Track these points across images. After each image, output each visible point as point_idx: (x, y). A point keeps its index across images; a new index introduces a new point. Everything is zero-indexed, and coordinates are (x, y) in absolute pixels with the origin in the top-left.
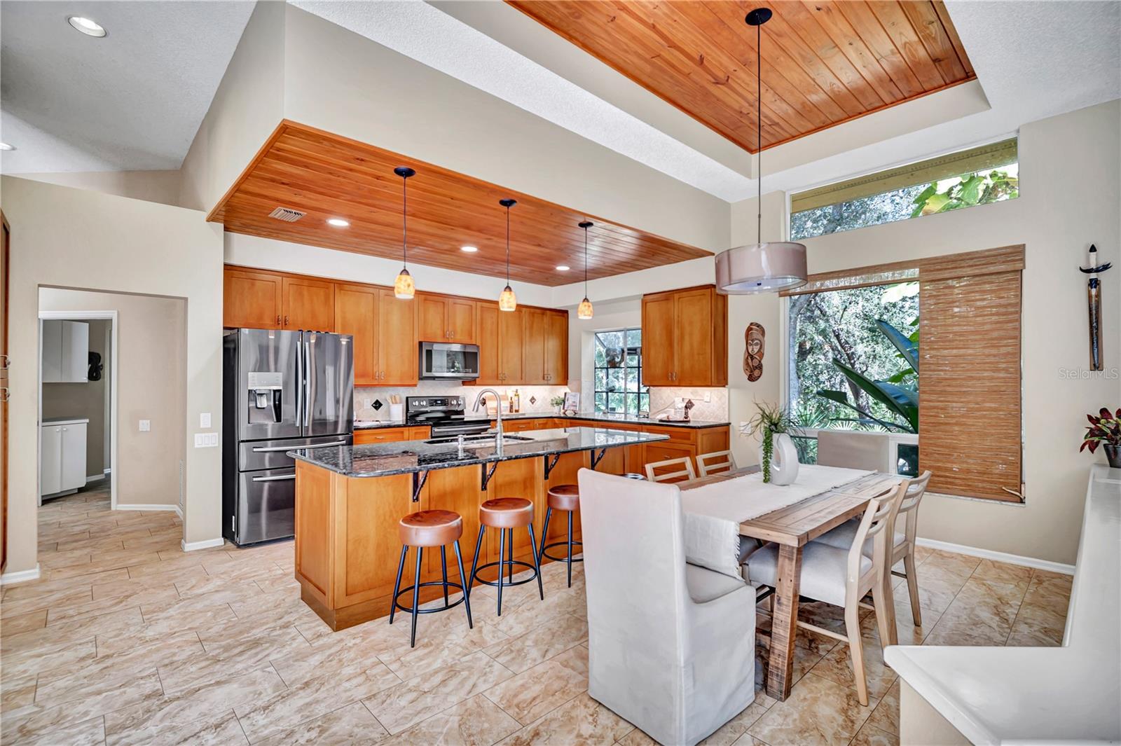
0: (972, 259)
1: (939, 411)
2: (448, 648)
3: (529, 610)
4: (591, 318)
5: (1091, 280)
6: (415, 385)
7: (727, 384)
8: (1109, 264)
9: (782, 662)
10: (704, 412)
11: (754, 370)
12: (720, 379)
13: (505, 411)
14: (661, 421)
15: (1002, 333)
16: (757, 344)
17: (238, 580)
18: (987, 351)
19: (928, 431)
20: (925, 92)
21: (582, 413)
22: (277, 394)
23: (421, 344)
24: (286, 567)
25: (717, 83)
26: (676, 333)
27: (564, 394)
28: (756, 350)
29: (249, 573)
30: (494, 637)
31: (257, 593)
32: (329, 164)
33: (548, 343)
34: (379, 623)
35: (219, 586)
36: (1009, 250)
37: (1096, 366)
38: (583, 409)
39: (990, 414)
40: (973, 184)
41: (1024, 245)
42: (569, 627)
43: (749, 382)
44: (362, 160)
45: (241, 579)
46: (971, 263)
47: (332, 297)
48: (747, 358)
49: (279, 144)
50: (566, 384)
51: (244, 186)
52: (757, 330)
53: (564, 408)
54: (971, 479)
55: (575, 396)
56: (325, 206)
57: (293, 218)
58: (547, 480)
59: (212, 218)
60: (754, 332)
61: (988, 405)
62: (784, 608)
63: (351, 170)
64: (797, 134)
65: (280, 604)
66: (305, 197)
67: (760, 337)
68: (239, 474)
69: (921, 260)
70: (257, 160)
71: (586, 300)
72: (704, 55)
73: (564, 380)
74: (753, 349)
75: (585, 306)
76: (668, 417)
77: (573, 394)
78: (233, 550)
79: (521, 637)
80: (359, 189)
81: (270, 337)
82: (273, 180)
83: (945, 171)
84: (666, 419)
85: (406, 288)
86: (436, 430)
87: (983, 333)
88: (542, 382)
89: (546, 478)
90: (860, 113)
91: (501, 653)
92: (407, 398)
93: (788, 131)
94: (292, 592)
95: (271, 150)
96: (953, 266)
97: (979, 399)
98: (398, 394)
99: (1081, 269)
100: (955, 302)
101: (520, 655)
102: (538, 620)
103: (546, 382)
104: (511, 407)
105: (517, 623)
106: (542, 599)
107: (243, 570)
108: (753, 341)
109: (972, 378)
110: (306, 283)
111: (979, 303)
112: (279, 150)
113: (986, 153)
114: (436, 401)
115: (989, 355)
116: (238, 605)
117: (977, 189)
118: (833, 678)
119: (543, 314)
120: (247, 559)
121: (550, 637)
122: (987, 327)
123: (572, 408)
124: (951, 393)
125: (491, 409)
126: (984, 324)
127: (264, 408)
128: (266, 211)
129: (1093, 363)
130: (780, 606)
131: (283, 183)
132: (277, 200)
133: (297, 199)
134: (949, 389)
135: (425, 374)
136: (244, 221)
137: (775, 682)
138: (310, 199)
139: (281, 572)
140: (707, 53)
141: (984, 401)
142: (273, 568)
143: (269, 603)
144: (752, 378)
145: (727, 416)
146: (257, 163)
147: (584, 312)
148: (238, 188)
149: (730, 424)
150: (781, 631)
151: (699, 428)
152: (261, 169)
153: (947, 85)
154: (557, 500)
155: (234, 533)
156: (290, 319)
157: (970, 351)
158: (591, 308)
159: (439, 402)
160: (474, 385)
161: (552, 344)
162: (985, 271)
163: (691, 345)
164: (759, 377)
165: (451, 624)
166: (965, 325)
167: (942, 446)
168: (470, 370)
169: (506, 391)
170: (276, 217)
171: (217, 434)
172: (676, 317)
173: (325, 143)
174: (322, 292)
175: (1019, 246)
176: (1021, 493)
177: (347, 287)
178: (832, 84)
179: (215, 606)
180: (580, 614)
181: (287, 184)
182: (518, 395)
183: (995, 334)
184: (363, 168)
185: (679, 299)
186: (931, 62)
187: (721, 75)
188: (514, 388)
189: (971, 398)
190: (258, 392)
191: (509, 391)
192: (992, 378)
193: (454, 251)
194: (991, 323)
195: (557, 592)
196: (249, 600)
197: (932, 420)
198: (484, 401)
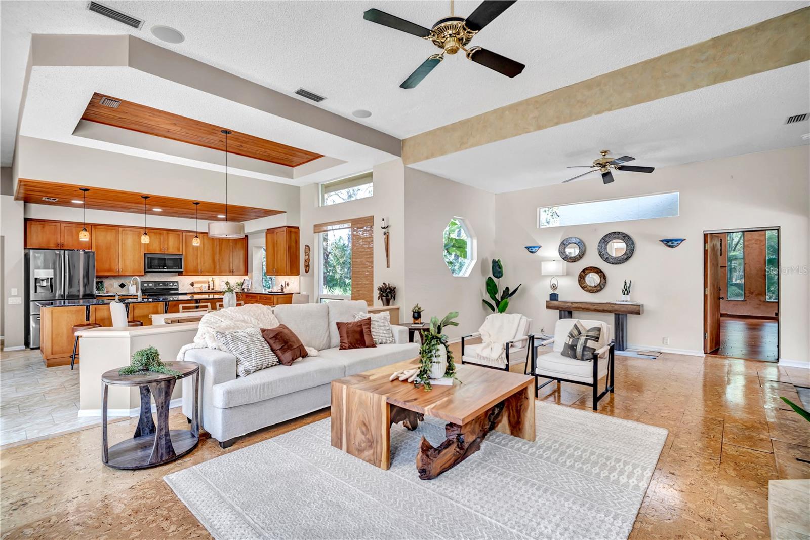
0: (362, 220)
5: (384, 232)
6: (144, 275)
7: (299, 274)
10: (292, 288)
11: (307, 268)
12: (297, 271)
13: (205, 288)
16: (308, 255)
21: (252, 290)
23: (145, 254)
26: (276, 249)
27: (243, 280)
28: (308, 258)
33: (233, 253)
36: (369, 218)
38: (253, 287)
43: (305, 272)
48: (305, 261)
50: (247, 275)
53: (241, 287)
59: (17, 199)
60: (307, 249)
67: (309, 251)
68: (30, 316)
73: (245, 273)
77: (249, 279)
84: (271, 291)
88: (229, 273)
92: (141, 282)
96: (358, 223)
99: (381, 227)
104: (209, 287)
108: (306, 253)
110: (74, 226)
123: (247, 287)
125: (197, 288)
127: (44, 286)
135: (147, 270)
149: (300, 292)
155: (29, 343)
156: (65, 244)
159: (161, 284)
164: (308, 271)
171: (20, 298)
172: (275, 242)
177: (99, 227)
182: (214, 280)
185: (277, 232)
188: (212, 277)
190: (41, 279)
191: (209, 278)
198: (192, 284)
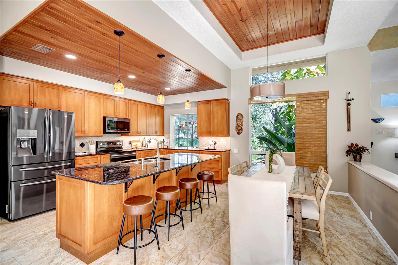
0: (313, 94)
1: (302, 144)
2: (153, 263)
3: (180, 235)
4: (190, 108)
5: (348, 103)
6: (102, 136)
7: (229, 136)
8: (353, 98)
9: (299, 245)
10: (221, 146)
11: (239, 131)
12: (227, 133)
13: (140, 146)
14: (205, 149)
15: (321, 119)
16: (240, 121)
17: (16, 241)
18: (317, 125)
19: (298, 151)
20: (303, 37)
21: (170, 147)
22: (33, 141)
23: (105, 118)
24: (44, 229)
25: (242, 21)
26: (211, 116)
27: (163, 140)
28: (240, 123)
29: (22, 236)
30: (172, 252)
31: (31, 248)
32: (79, 22)
33: (157, 119)
34: (111, 255)
35: (4, 247)
36: (324, 92)
37: (349, 130)
38: (170, 145)
39: (318, 145)
40: (300, 72)
41: (329, 91)
42: (202, 242)
43: (237, 134)
44: (99, 23)
45: (18, 241)
46: (313, 96)
47: (61, 94)
48: (237, 126)
49: (53, 4)
50: (164, 136)
51: (20, 29)
52: (240, 116)
53: (163, 145)
54: (311, 166)
55: (167, 140)
56: (67, 47)
57: (45, 51)
58: (177, 176)
60: (239, 117)
61: (317, 142)
62: (298, 223)
63: (90, 27)
64: (259, 46)
65: (48, 253)
66: (57, 40)
67: (242, 118)
68: (10, 183)
69: (297, 94)
70: (35, 12)
71: (188, 101)
72: (242, 7)
73: (163, 134)
74: (239, 123)
75: (188, 103)
76: (209, 148)
77: (167, 139)
78: (7, 224)
79: (184, 250)
80: (90, 39)
81: (25, 112)
82: (41, 27)
83: (303, 65)
84: (208, 149)
85: (121, 89)
86: (113, 156)
87: (316, 119)
88: (155, 134)
89: (176, 175)
90: (281, 42)
91: (180, 261)
92: (97, 142)
93: (257, 45)
94: (53, 244)
95: (47, 8)
96: (307, 96)
97: (314, 140)
98: (92, 140)
99: (346, 100)
100: (307, 108)
101: (189, 260)
102: (187, 240)
103: (156, 135)
104: (142, 145)
105: (179, 243)
106: (183, 229)
107: (18, 235)
108: (239, 120)
109: (312, 134)
110: (47, 86)
111: (314, 109)
112: (52, 8)
113: (312, 61)
114: (110, 143)
115: (318, 126)
116: (21, 257)
117: (302, 73)
118: (309, 246)
119: (155, 107)
120: (18, 228)
121: (197, 248)
122: (317, 117)
123: (167, 145)
124: (306, 139)
125: (134, 146)
126: (316, 116)
127: (25, 148)
128: (30, 45)
129: (348, 129)
130: (297, 223)
131: (47, 30)
132: (40, 40)
133: (52, 41)
134: (305, 137)
135: (107, 131)
136: (14, 50)
137: (297, 254)
138: (60, 41)
139: (43, 233)
140: (243, 7)
141: (316, 141)
142: (36, 232)
143: (41, 253)
144: (238, 133)
145: (229, 147)
146: (34, 14)
147: (188, 106)
148: (16, 29)
149: (230, 150)
150: (298, 233)
151: (222, 152)
152: (36, 19)
153: (310, 35)
154: (185, 185)
155: (8, 214)
156: (38, 103)
157: (312, 125)
158: (190, 105)
159: (112, 143)
160: (127, 136)
161: (158, 120)
162: (317, 99)
163: (218, 121)
164: (241, 133)
165: (148, 249)
166: (310, 116)
167: (303, 156)
168: (127, 129)
169: (139, 139)
170: (35, 49)
172: (211, 110)
173: (82, 8)
174: (55, 91)
175: (327, 91)
176: (326, 170)
177: (69, 90)
178: (278, 29)
179: (5, 261)
180: (204, 234)
181: (49, 31)
182: (145, 140)
183: (319, 119)
184: (98, 28)
185: (213, 103)
186: (310, 26)
187: (245, 18)
188: (143, 137)
189: (312, 140)
190: (22, 140)
191: (141, 138)
192: (318, 134)
193: (125, 77)
194: (318, 116)
195: (188, 225)
196: (27, 253)
197: (300, 147)
198: (130, 143)
